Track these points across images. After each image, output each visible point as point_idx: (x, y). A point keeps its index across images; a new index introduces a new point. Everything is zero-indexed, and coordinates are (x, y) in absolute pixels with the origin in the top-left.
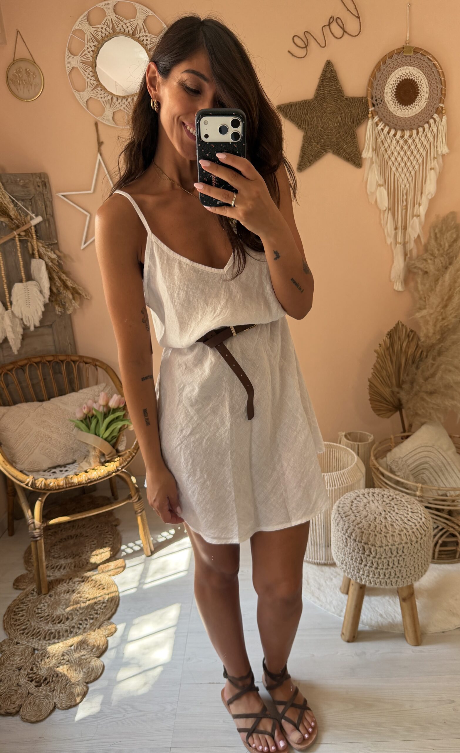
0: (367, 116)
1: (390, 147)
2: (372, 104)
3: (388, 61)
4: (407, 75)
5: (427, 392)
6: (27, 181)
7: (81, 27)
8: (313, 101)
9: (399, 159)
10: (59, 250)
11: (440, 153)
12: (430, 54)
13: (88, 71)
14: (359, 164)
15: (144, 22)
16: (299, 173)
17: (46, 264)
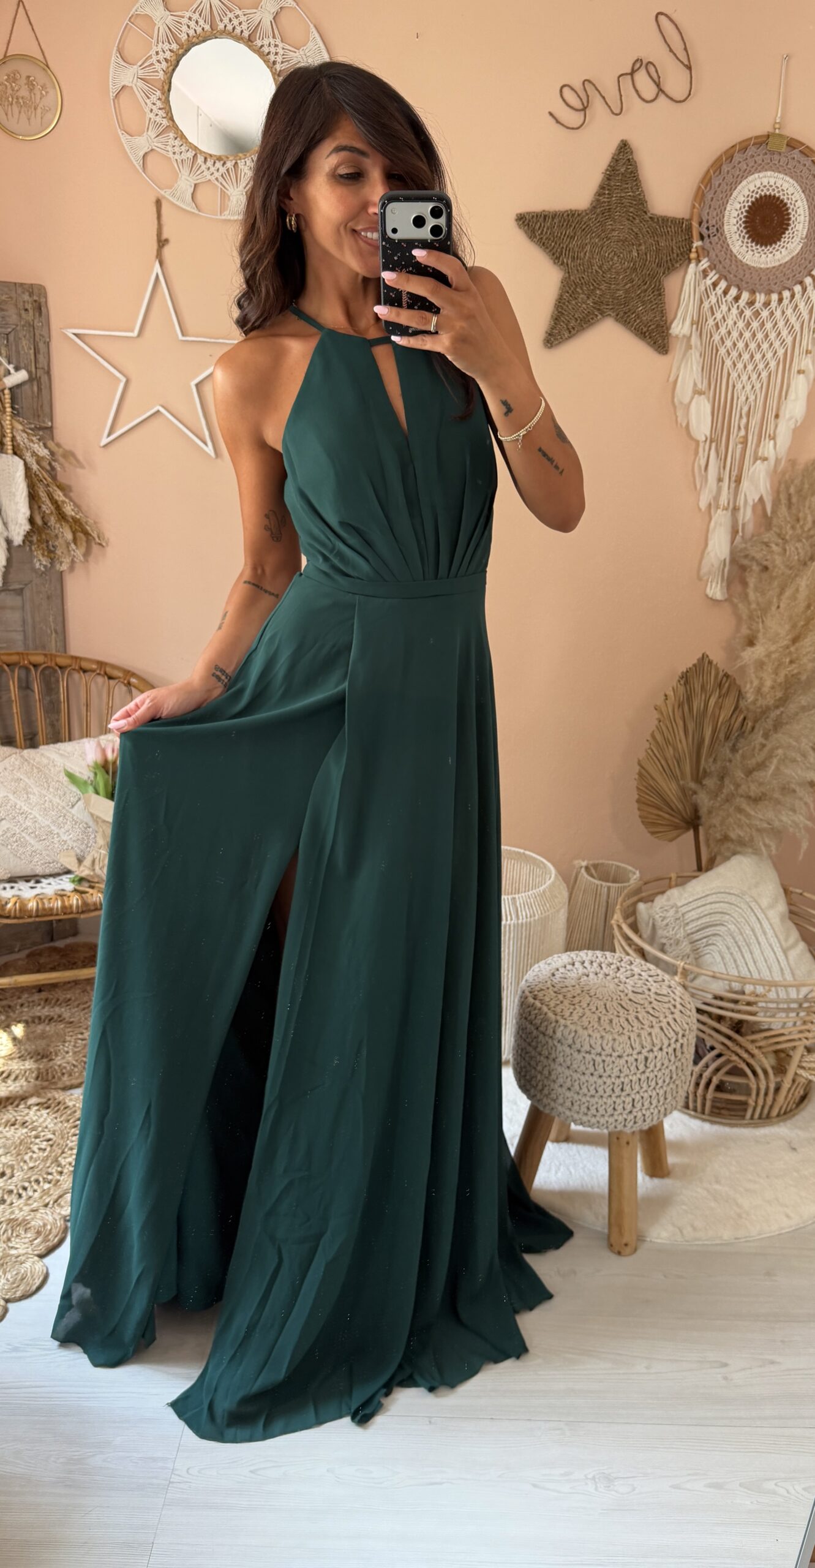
0: (686, 257)
1: (725, 321)
2: (698, 235)
3: (737, 157)
4: (771, 189)
5: (749, 797)
6: (3, 297)
7: (147, 11)
8: (587, 214)
9: (741, 345)
10: (54, 440)
13: (154, 98)
14: (664, 347)
15: (274, 18)
16: (547, 350)
17: (27, 468)
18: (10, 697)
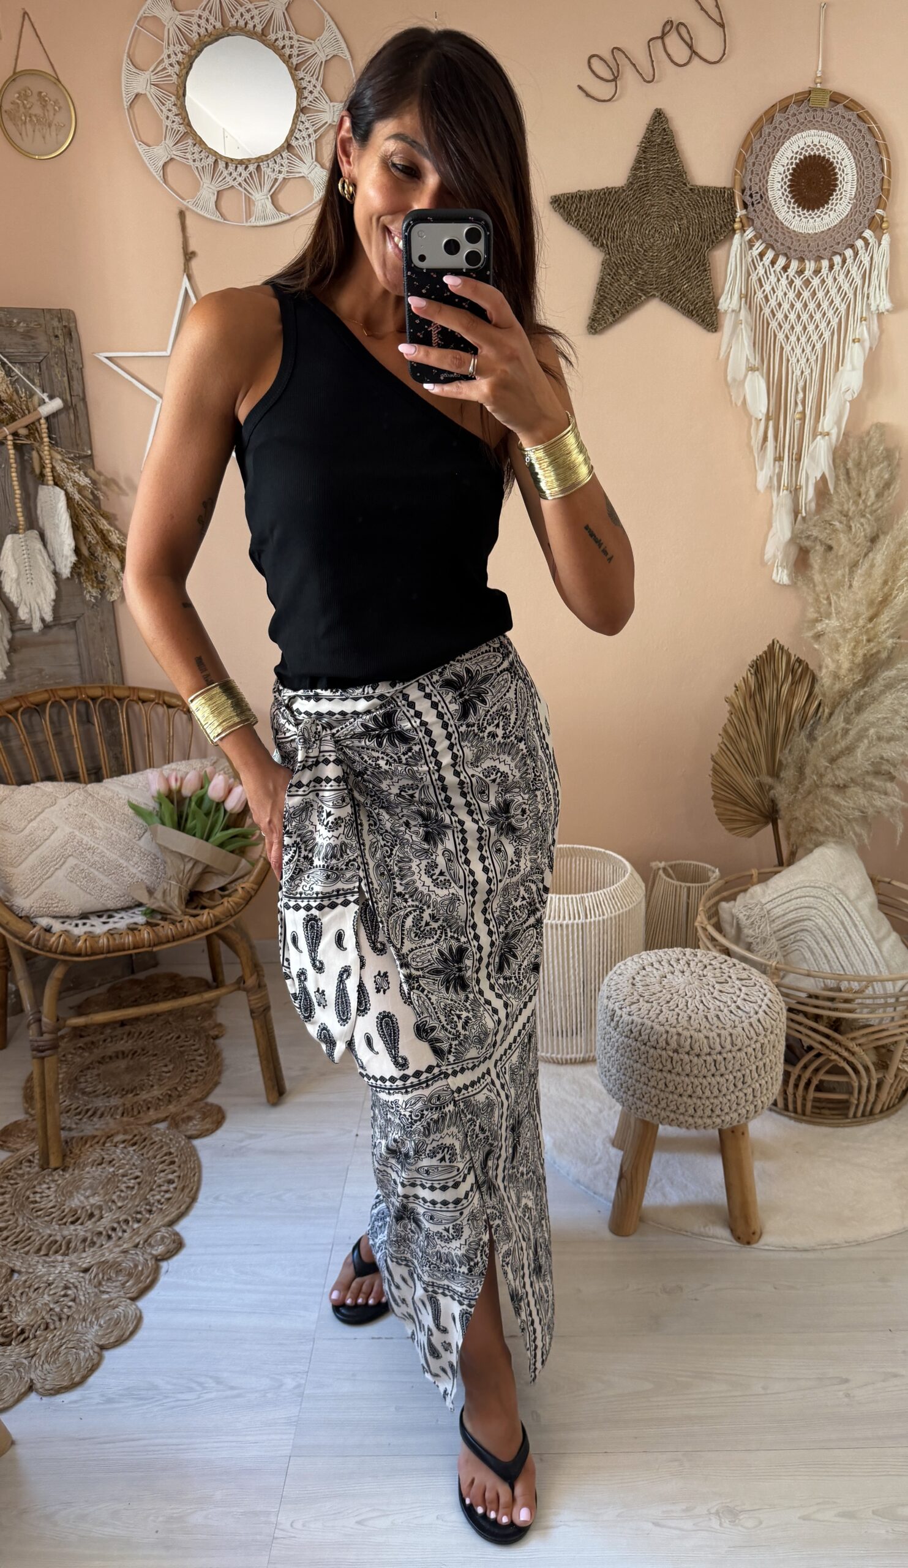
0: (730, 228)
1: (774, 292)
2: (742, 203)
3: (778, 117)
4: (815, 149)
5: (834, 786)
6: (32, 325)
7: (157, 12)
8: (624, 191)
9: (792, 317)
10: (94, 468)
11: (873, 308)
12: (863, 108)
13: (169, 104)
14: (713, 324)
15: (286, 9)
16: (592, 336)
17: (69, 499)
18: (71, 733)
